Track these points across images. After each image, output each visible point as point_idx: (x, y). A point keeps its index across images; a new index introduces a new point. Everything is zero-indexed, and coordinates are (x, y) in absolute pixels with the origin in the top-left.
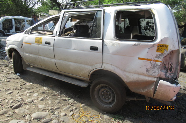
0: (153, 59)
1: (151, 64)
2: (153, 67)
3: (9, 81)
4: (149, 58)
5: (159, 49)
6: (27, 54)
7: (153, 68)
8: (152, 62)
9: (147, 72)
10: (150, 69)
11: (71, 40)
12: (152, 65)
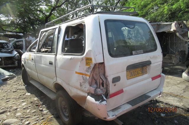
0: (84, 73)
1: (83, 78)
2: (85, 81)
3: (15, 91)
4: (81, 72)
5: (87, 63)
6: (28, 69)
7: (85, 83)
8: (83, 76)
9: (81, 87)
10: (83, 83)
11: (41, 56)
12: (83, 80)
